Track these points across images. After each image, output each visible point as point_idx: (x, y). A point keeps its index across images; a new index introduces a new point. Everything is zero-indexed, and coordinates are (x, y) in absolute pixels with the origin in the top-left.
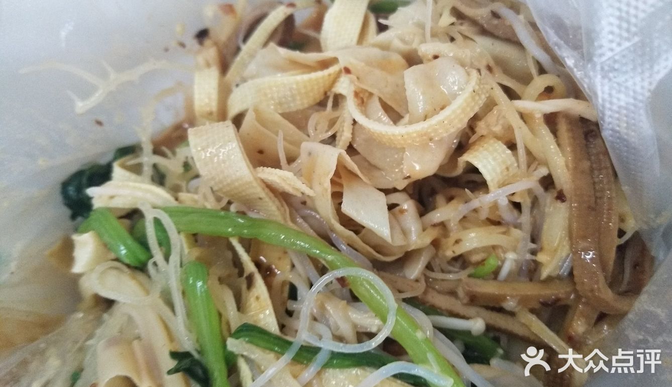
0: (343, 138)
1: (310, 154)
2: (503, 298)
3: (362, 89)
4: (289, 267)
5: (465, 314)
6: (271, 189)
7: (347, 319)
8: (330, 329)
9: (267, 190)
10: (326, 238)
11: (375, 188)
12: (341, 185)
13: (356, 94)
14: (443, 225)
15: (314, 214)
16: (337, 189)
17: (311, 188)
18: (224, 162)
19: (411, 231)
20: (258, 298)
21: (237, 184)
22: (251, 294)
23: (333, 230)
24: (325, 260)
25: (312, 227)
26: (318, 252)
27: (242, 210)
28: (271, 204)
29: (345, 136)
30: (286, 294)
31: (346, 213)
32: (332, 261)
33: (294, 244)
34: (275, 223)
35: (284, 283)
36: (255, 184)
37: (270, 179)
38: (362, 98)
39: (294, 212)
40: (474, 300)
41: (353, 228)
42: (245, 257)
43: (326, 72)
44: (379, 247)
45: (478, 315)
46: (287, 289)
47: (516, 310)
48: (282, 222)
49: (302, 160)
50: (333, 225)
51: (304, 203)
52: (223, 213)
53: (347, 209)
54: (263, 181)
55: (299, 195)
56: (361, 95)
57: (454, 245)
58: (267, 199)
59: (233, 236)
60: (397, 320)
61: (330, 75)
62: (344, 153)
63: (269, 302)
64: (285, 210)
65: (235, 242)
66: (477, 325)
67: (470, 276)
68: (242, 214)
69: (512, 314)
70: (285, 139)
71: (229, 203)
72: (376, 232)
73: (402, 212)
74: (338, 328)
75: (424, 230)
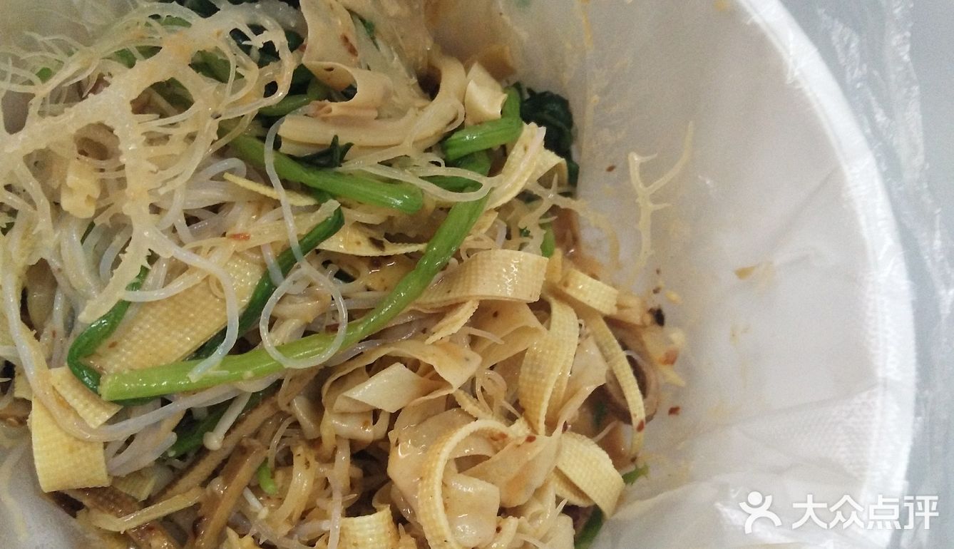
0: (468, 401)
1: (467, 360)
2: (227, 482)
3: (506, 445)
4: (370, 284)
5: (231, 435)
6: (454, 306)
7: (294, 316)
8: (297, 295)
9: (454, 302)
10: (378, 336)
11: (403, 408)
12: (423, 375)
13: (503, 436)
14: (330, 460)
15: (409, 335)
16: (421, 369)
17: (434, 343)
18: (499, 276)
19: (342, 422)
20: (359, 243)
21: (473, 277)
22: (365, 239)
23: (384, 345)
24: (361, 323)
25: (396, 326)
26: (372, 320)
27: (447, 269)
28: (439, 299)
29: (468, 405)
30: (346, 269)
31: (394, 365)
32: (356, 329)
33: (390, 302)
34: (420, 294)
35: (358, 272)
36: (464, 294)
37: (462, 310)
38: (497, 440)
39: (421, 317)
40: (241, 450)
41: (375, 365)
42: (402, 249)
43: (542, 419)
44: (342, 382)
45: (223, 448)
46: (350, 273)
47: (208, 489)
48: (417, 301)
49: (466, 350)
50: (389, 347)
51: (424, 331)
52: (454, 249)
53: (398, 368)
54: (464, 303)
55: (433, 330)
56: (500, 441)
57: (306, 459)
58: (445, 297)
59: (428, 248)
60: (273, 360)
61: (538, 422)
62: (451, 392)
63: (350, 252)
64: (425, 309)
65: (421, 247)
66: (215, 441)
67: (266, 460)
68: (444, 267)
69: (204, 484)
70: (495, 344)
71: (460, 260)
72: (361, 385)
73: (365, 424)
74: (291, 302)
75: (337, 436)
